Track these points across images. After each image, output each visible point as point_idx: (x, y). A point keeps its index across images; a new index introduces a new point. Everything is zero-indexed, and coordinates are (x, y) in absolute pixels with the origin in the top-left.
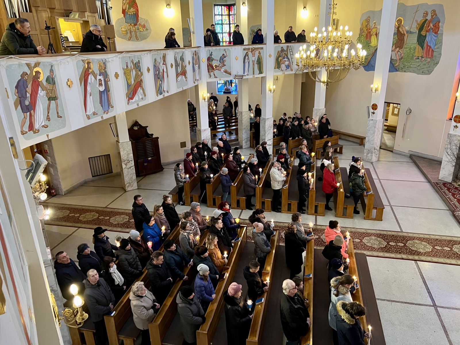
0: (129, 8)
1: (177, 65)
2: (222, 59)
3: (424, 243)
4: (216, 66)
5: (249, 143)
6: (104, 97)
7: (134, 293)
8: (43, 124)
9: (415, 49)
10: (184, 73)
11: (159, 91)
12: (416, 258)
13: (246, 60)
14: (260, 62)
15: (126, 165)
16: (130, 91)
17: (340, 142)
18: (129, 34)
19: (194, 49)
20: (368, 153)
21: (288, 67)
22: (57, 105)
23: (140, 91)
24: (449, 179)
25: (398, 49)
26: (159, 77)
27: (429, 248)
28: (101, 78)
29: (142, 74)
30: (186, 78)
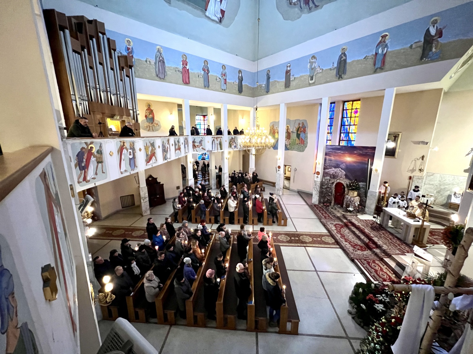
0: (149, 115)
1: (175, 145)
2: (201, 142)
3: (308, 237)
4: (197, 146)
5: (216, 186)
6: (132, 162)
7: (147, 278)
8: (93, 177)
9: (296, 140)
10: (179, 149)
11: (165, 158)
12: (305, 245)
13: (213, 143)
14: (220, 144)
15: (143, 200)
16: (148, 158)
17: (264, 185)
18: (148, 128)
19: (185, 137)
20: (277, 191)
21: (235, 147)
22: (102, 166)
23: (154, 158)
24: (317, 203)
25: (288, 140)
26: (165, 151)
27: (311, 240)
28: (131, 151)
29: (155, 149)
30: (180, 151)
